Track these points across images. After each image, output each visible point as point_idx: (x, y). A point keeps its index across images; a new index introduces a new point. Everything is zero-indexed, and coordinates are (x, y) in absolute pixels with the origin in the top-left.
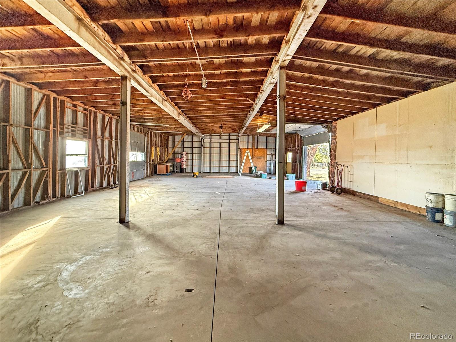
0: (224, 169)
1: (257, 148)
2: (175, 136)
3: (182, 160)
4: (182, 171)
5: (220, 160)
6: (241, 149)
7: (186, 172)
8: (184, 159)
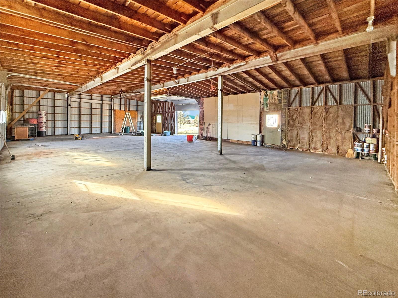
0: (96, 130)
1: (129, 110)
2: (25, 91)
3: (39, 121)
4: (40, 134)
5: (91, 121)
6: (115, 111)
7: (46, 136)
8: (44, 120)
